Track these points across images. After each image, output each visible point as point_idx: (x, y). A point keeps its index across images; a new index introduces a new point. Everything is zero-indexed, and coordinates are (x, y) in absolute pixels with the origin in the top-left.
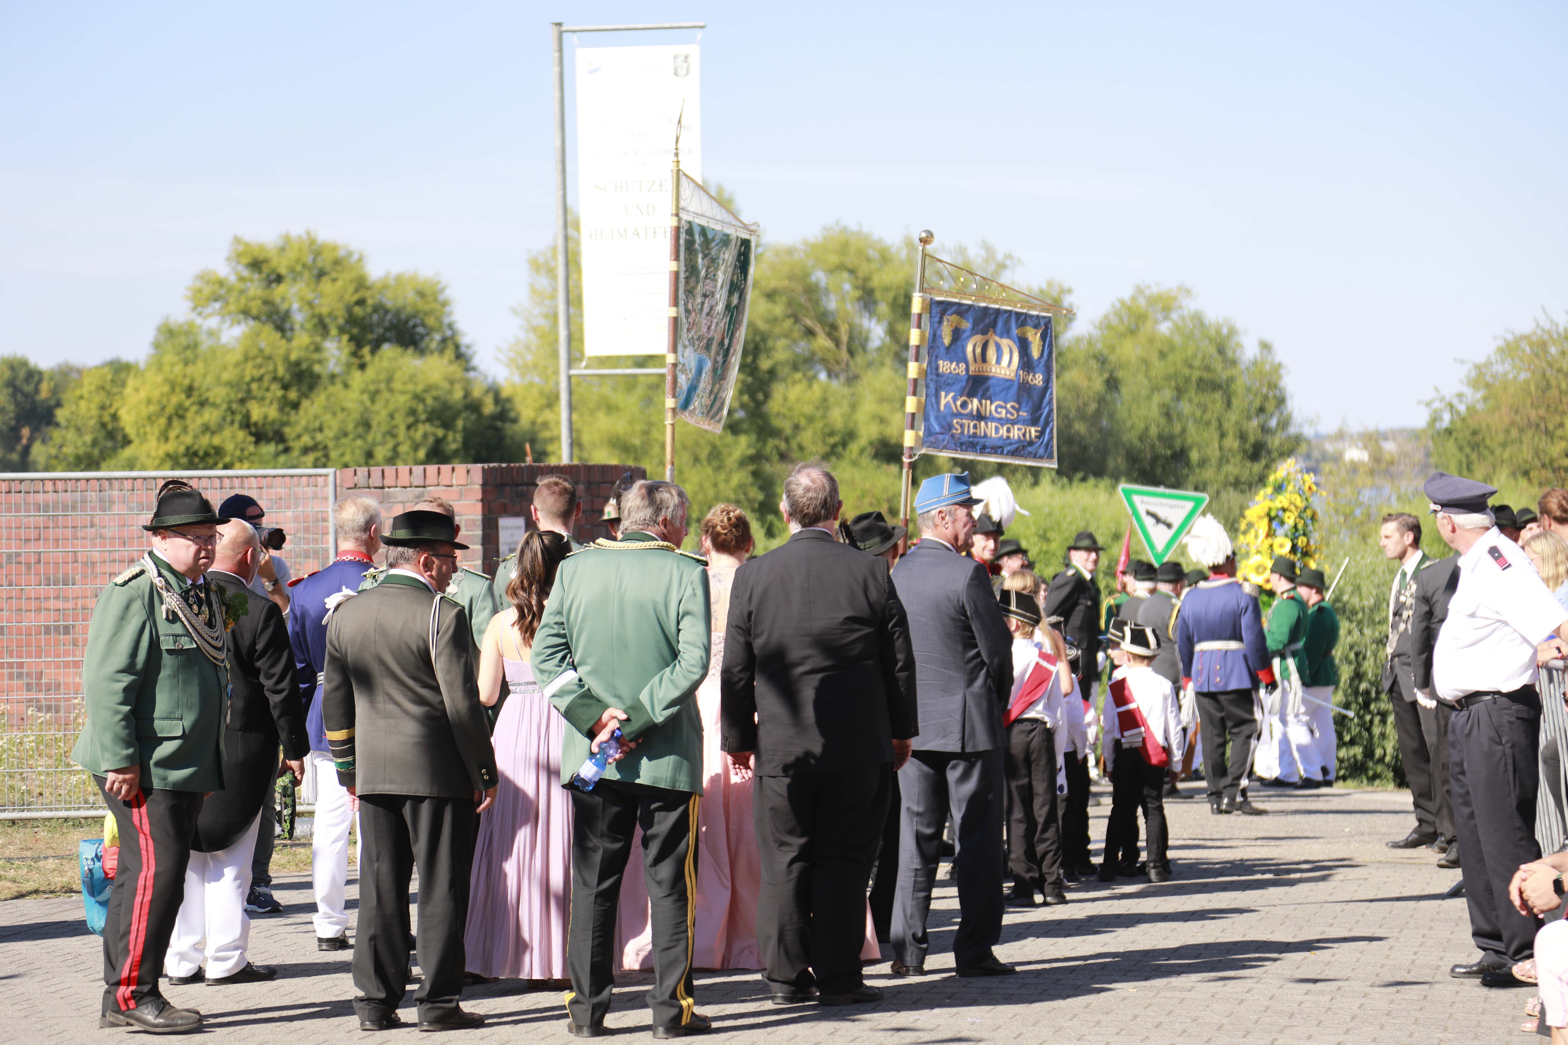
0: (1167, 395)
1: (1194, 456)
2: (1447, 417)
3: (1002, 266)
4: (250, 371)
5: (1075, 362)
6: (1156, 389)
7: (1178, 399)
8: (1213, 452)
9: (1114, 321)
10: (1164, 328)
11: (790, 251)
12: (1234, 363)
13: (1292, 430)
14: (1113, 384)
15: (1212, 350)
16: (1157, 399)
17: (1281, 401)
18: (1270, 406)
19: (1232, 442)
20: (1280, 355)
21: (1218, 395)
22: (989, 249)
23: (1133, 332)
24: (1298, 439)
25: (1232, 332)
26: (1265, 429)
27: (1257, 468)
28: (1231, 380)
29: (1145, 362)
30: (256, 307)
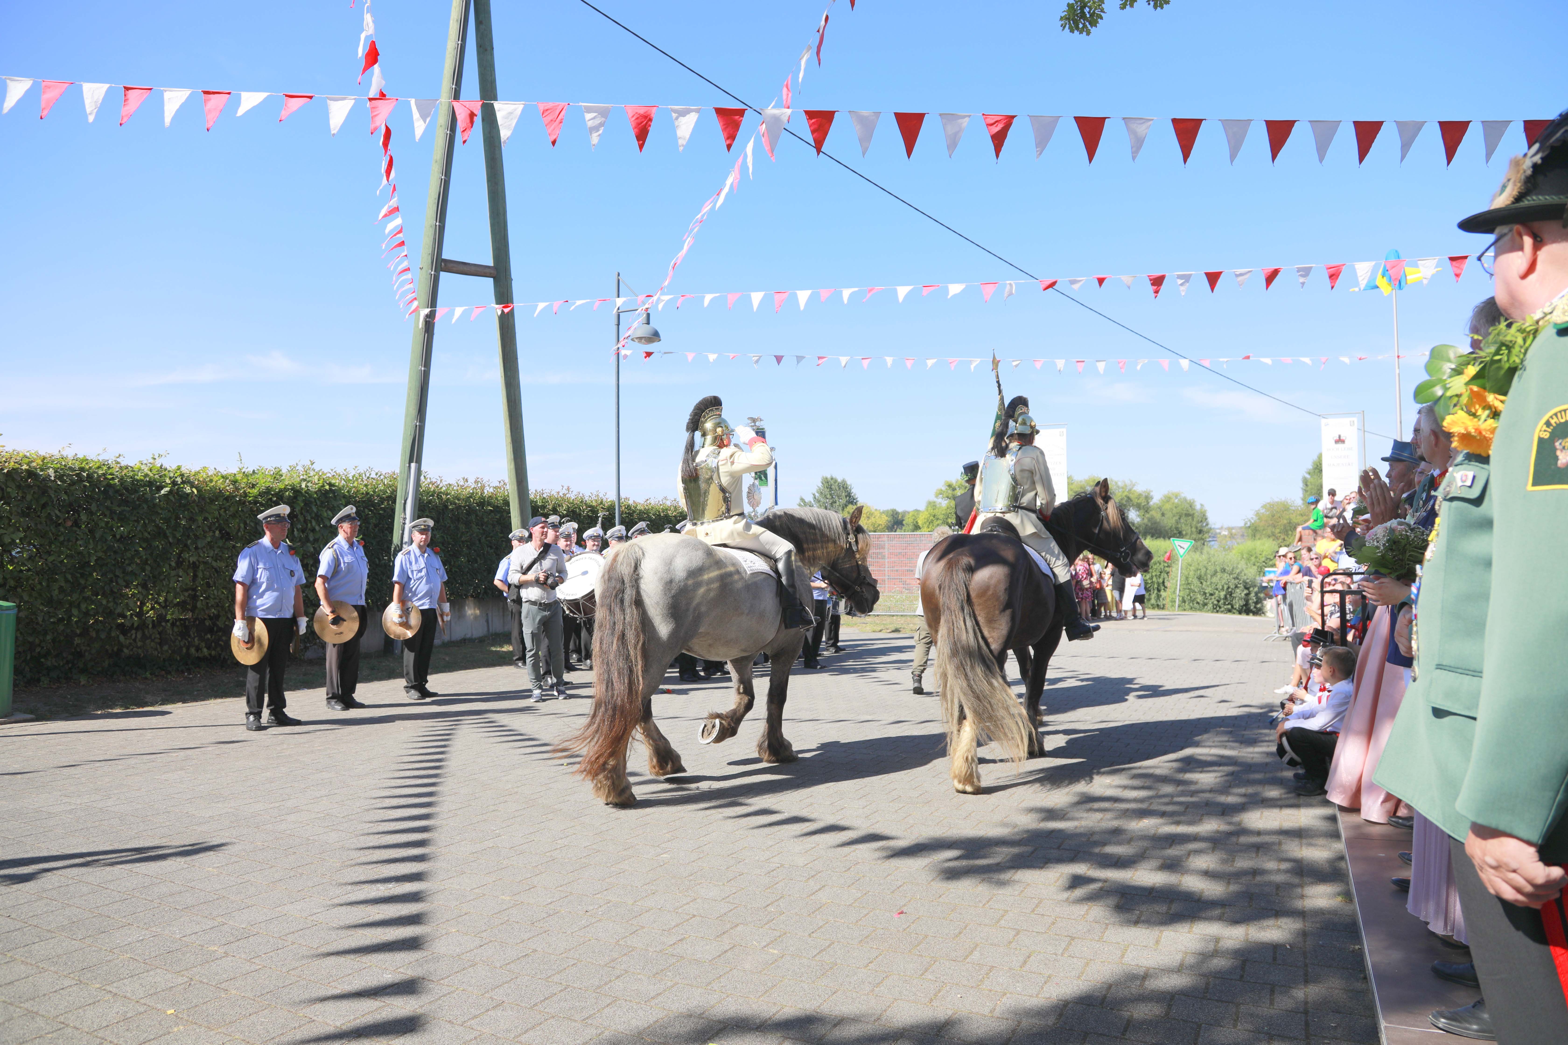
0: (1177, 518)
1: (1184, 533)
2: (1249, 523)
3: (1134, 485)
4: (949, 511)
5: (1153, 509)
6: (1174, 516)
7: (1180, 519)
8: (1189, 531)
9: (1163, 498)
10: (1176, 501)
11: (1081, 482)
12: (1194, 509)
13: (1209, 526)
14: (1163, 515)
15: (1188, 506)
16: (1174, 518)
17: (1206, 519)
18: (1203, 520)
19: (1194, 529)
20: (1207, 507)
21: (1190, 517)
22: (1131, 481)
23: (1168, 501)
24: (1211, 529)
25: (1194, 502)
26: (1202, 526)
27: (1200, 536)
28: (1194, 514)
29: (1171, 509)
30: (950, 495)
